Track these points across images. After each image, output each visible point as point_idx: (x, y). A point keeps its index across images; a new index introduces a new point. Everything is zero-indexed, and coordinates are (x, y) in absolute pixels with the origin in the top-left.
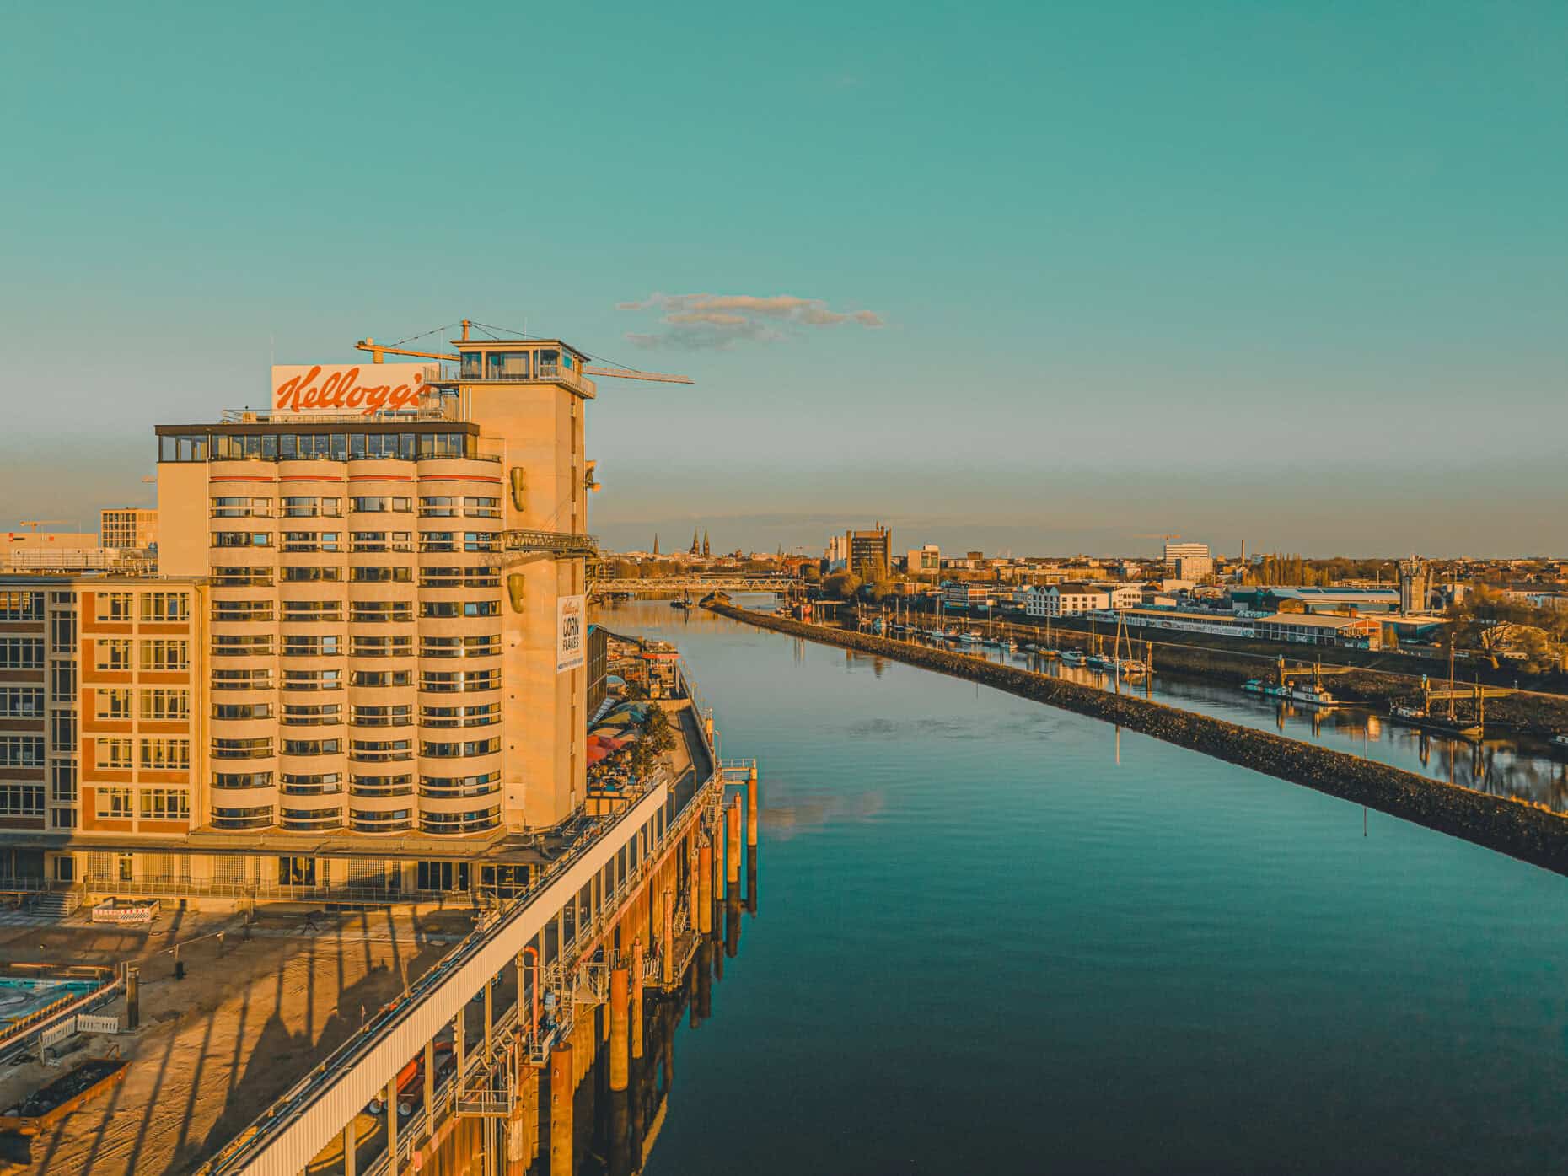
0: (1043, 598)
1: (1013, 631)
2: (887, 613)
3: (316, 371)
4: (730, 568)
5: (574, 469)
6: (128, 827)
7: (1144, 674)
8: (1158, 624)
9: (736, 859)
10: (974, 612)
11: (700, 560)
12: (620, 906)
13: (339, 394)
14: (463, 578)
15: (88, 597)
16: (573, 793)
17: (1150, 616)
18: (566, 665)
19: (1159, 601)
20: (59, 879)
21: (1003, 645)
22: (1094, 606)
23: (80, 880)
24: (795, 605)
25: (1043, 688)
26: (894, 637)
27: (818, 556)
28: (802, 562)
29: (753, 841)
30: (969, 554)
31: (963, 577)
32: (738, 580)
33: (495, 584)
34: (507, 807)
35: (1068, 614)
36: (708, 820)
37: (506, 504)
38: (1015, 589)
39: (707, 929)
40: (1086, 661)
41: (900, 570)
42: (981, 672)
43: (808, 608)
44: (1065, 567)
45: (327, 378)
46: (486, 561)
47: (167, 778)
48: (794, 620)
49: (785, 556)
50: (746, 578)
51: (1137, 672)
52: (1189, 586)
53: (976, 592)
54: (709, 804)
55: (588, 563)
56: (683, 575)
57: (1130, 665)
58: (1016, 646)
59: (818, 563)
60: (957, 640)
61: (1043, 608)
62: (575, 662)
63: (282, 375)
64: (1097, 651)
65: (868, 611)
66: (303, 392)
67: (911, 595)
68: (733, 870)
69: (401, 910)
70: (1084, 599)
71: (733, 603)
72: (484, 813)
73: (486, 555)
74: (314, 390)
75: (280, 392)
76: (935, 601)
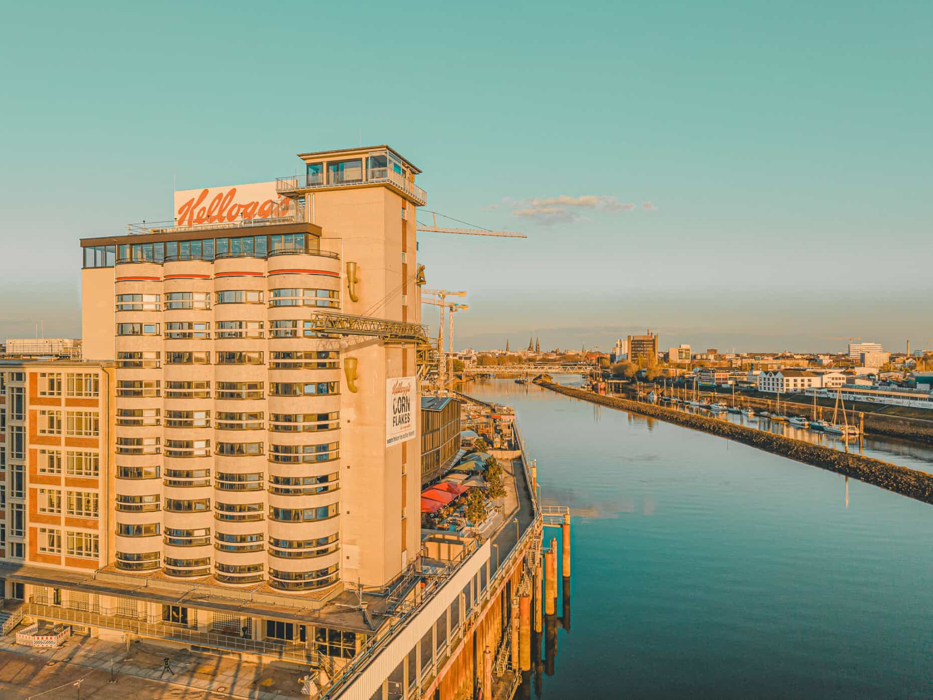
0: (771, 380)
1: (750, 402)
2: (657, 389)
3: (206, 192)
4: (552, 359)
5: (405, 266)
6: (57, 561)
7: (857, 436)
8: (863, 399)
9: (552, 594)
10: (719, 388)
11: (534, 355)
12: (438, 672)
13: (221, 211)
14: (303, 361)
15: (33, 376)
16: (405, 553)
17: (857, 393)
18: (395, 439)
19: (858, 382)
20: (15, 598)
21: (743, 411)
22: (809, 385)
23: (27, 600)
24: (594, 383)
25: (784, 446)
26: (662, 404)
27: (608, 352)
28: (598, 356)
29: (567, 572)
30: (709, 351)
31: (708, 365)
32: (557, 367)
33: (333, 366)
34: (345, 566)
35: (790, 391)
36: (530, 561)
37: (343, 296)
38: (746, 373)
39: (527, 667)
40: (809, 425)
41: (665, 360)
42: (731, 432)
43: (602, 385)
44: (777, 358)
45: (213, 198)
46: (324, 346)
47: (85, 524)
48: (594, 392)
49: (586, 352)
50: (562, 365)
51: (852, 434)
52: (875, 371)
53: (720, 375)
54: (530, 548)
55: (420, 349)
56: (523, 364)
57: (846, 429)
58: (753, 413)
59: (609, 356)
60: (708, 408)
61: (771, 386)
62: (406, 435)
63: (181, 198)
64: (818, 417)
65: (644, 387)
66: (196, 211)
67: (673, 377)
68: (550, 602)
69: (250, 657)
70: (802, 381)
71: (554, 381)
72: (325, 572)
73: (324, 341)
74: (204, 209)
75: (180, 212)
76: (693, 382)
